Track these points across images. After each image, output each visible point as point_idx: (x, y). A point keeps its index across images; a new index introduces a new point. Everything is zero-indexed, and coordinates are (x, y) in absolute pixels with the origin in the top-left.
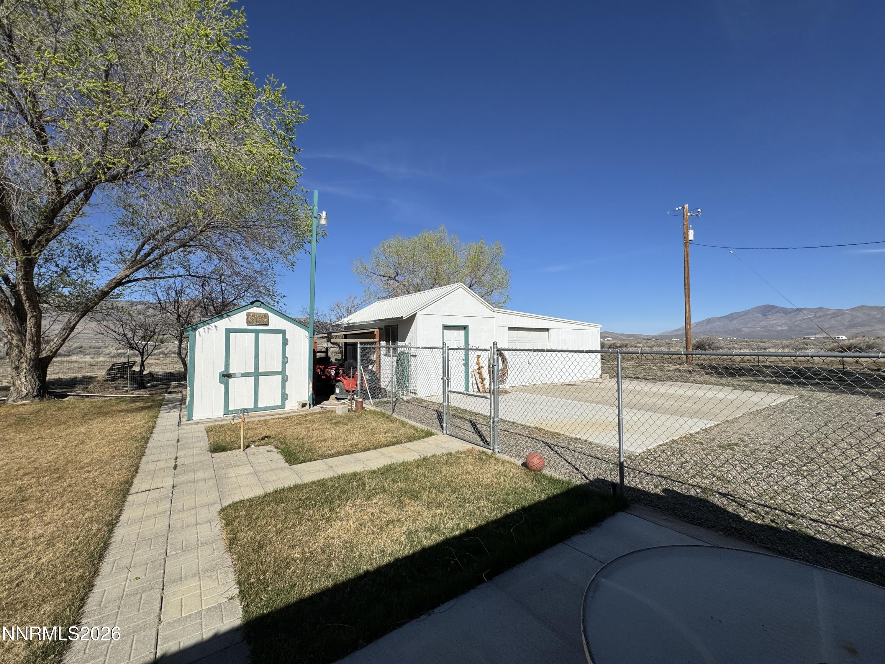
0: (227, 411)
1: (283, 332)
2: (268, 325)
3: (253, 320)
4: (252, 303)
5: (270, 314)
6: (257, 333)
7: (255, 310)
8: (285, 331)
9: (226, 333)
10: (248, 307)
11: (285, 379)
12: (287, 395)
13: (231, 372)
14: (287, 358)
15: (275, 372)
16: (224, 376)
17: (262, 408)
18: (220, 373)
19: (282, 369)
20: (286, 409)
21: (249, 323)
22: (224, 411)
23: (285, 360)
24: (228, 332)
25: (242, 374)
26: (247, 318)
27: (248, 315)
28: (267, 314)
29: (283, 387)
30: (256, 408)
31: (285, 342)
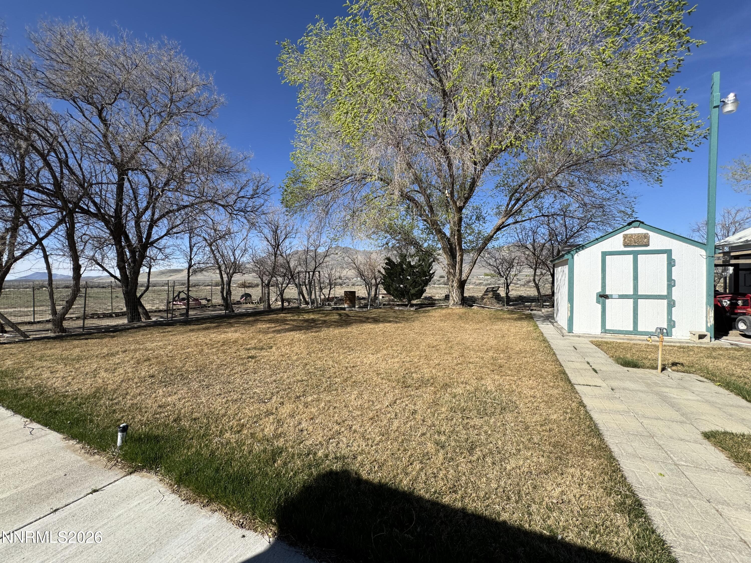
0: (605, 330)
1: (669, 252)
2: (649, 245)
3: (631, 241)
4: (629, 224)
5: (651, 234)
6: (636, 254)
7: (632, 231)
8: (670, 251)
9: (602, 256)
10: (625, 228)
11: (671, 305)
12: (674, 322)
13: (607, 293)
14: (674, 281)
15: (659, 295)
16: (601, 296)
17: (642, 332)
18: (597, 294)
19: (668, 293)
20: (673, 337)
21: (626, 245)
22: (602, 329)
23: (671, 283)
24: (604, 254)
25: (619, 295)
26: (624, 240)
27: (625, 237)
28: (648, 234)
29: (670, 313)
30: (635, 331)
31: (671, 263)
